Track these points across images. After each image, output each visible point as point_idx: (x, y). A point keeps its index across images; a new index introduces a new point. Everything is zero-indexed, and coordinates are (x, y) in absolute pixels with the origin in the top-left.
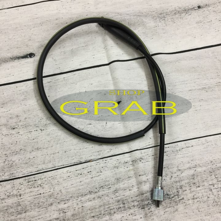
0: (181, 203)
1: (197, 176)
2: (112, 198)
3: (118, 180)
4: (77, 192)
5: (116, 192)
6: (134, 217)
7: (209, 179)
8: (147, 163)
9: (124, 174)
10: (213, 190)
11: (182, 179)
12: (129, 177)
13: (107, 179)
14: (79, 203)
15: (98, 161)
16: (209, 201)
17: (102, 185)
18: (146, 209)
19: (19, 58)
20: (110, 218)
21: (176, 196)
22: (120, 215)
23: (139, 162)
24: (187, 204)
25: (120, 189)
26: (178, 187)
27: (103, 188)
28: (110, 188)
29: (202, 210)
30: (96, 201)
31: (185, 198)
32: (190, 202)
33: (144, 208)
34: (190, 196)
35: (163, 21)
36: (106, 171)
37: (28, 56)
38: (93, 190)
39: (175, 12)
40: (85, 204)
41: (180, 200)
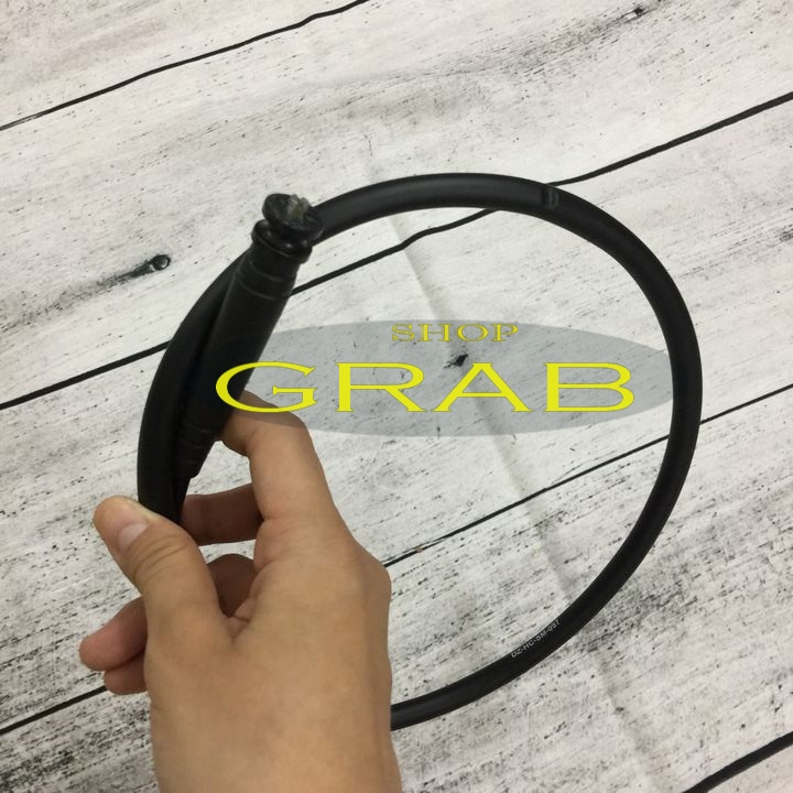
0: (692, 612)
1: (723, 529)
2: (503, 641)
3: (508, 587)
4: (401, 645)
5: (508, 621)
6: (574, 680)
7: (754, 531)
8: (578, 522)
9: (520, 566)
10: (772, 560)
11: (683, 546)
12: (537, 573)
13: (478, 592)
14: (413, 674)
15: (440, 546)
16: (767, 592)
17: (467, 612)
18: (602, 649)
19: (122, 278)
20: (509, 696)
21: (676, 597)
22: (533, 682)
23: (557, 524)
24: (710, 611)
25: (518, 612)
26: (677, 570)
27: (471, 619)
28: (490, 614)
29: (752, 618)
30: (462, 659)
31: (701, 597)
32: (717, 603)
33: (596, 649)
34: (713, 587)
35: (539, 76)
36: (468, 568)
37: (151, 266)
38: (444, 631)
39: (569, 38)
40: (432, 674)
41: (687, 605)
